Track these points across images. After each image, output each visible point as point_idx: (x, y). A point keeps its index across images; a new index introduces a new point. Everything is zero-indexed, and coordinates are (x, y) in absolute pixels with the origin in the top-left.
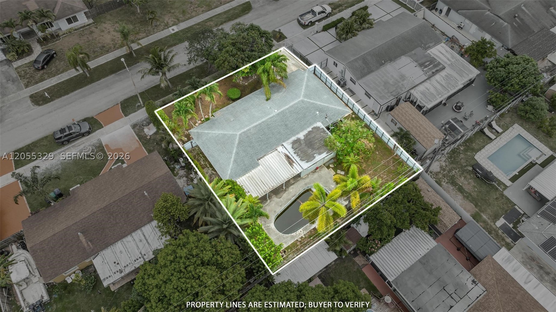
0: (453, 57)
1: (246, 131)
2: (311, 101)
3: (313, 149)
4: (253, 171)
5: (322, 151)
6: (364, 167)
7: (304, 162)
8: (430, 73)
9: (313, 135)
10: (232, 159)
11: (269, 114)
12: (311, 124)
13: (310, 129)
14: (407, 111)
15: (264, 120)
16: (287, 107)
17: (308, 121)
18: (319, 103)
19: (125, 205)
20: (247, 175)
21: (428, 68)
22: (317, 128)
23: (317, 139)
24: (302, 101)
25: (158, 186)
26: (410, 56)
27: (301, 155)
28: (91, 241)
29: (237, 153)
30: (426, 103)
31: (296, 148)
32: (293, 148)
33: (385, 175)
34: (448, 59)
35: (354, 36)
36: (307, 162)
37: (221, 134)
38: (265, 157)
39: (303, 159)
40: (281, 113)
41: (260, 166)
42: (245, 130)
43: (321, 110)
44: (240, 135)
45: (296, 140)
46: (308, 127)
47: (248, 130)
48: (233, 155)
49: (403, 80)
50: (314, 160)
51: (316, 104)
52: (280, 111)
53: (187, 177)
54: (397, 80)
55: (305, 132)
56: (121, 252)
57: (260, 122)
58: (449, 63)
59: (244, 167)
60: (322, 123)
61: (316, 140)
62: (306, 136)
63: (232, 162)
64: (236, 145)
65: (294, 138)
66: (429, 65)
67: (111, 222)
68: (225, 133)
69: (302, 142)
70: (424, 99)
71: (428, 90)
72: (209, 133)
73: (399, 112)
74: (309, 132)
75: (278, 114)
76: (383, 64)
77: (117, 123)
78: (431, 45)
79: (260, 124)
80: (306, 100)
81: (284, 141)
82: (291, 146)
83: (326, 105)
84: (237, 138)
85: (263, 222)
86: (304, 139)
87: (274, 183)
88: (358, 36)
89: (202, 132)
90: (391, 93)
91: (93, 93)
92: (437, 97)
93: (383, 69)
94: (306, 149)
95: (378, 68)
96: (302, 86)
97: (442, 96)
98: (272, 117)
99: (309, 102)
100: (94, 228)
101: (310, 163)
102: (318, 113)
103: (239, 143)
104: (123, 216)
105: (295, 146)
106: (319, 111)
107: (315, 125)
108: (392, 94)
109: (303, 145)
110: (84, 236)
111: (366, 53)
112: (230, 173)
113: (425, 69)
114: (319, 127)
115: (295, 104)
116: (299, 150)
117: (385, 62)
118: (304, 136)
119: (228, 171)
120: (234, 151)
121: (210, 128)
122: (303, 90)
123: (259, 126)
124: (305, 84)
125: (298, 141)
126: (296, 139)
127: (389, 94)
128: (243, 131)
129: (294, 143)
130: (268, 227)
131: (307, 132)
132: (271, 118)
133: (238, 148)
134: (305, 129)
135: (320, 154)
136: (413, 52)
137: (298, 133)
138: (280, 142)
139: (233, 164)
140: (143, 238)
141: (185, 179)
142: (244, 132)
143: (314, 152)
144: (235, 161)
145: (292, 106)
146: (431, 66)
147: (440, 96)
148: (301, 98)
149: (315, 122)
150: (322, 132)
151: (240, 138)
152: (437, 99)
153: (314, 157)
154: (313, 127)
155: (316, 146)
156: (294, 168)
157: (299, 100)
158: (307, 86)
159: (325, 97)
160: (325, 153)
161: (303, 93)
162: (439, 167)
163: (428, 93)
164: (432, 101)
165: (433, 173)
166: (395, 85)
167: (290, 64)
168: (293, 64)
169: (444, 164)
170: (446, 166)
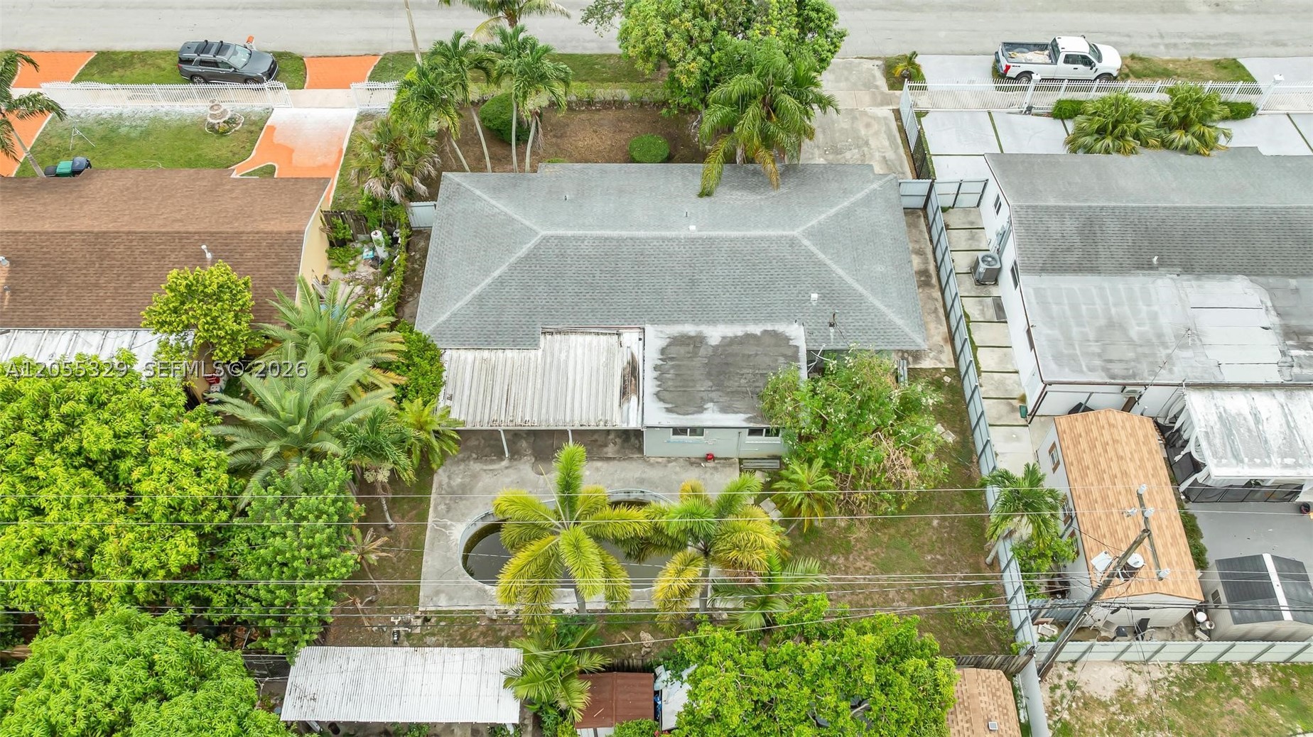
1: (568, 238)
2: (821, 256)
3: (719, 386)
4: (509, 353)
5: (738, 405)
6: (857, 540)
7: (662, 405)
9: (750, 350)
10: (476, 291)
11: (667, 228)
12: (770, 318)
13: (756, 329)
14: (1115, 441)
15: (642, 234)
16: (734, 234)
17: (767, 305)
18: (840, 272)
19: (145, 253)
20: (486, 354)
22: (780, 339)
23: (754, 367)
24: (792, 242)
25: (249, 255)
26: (1270, 290)
27: (670, 383)
28: (13, 292)
29: (501, 281)
30: (1215, 454)
31: (672, 359)
32: (663, 351)
33: (903, 599)
35: (1118, 151)
36: (668, 410)
37: (506, 214)
38: (573, 337)
39: (666, 395)
40: (704, 240)
41: (540, 352)
42: (570, 233)
43: (832, 293)
44: (546, 239)
45: (690, 338)
46: (756, 321)
47: (576, 239)
48: (489, 280)
49: (1183, 347)
50: (697, 415)
51: (830, 271)
52: (705, 234)
53: (366, 289)
54: (1160, 336)
55: (737, 330)
57: (625, 234)
59: (490, 328)
60: (810, 333)
61: (748, 367)
62: (729, 342)
63: (468, 297)
64: (513, 260)
65: (690, 329)
67: (85, 275)
68: (515, 216)
69: (702, 352)
70: (1217, 441)
71: (1257, 421)
72: (479, 198)
73: (1088, 432)
74: (749, 337)
75: (693, 240)
76: (1151, 267)
79: (620, 240)
80: (806, 242)
81: (652, 322)
82: (664, 343)
83: (860, 289)
84: (530, 245)
85: (442, 507)
86: (716, 348)
87: (535, 414)
88: (1133, 158)
89: (467, 190)
90: (1111, 361)
92: (1275, 459)
93: (1137, 282)
94: (698, 374)
96: (831, 207)
97: (1296, 465)
98: (670, 240)
99: (811, 255)
100: (44, 266)
101: (675, 416)
102: (815, 296)
103: (527, 257)
104: (122, 278)
105: (673, 351)
106: (823, 297)
107: (781, 328)
108: (1109, 366)
109: (697, 362)
110: (10, 271)
111: (1114, 208)
112: (444, 323)
113: (1294, 352)
114: (788, 339)
115: (762, 239)
116: (673, 367)
117: (1162, 263)
118: (724, 338)
119: (443, 313)
120: (496, 274)
121: (496, 190)
122: (823, 216)
123: (615, 243)
124: (846, 203)
125: (696, 342)
126: (693, 334)
127: (1098, 362)
128: (561, 232)
129: (678, 341)
130: (445, 527)
131: (740, 333)
132: (664, 239)
133: (512, 268)
134: (744, 321)
135: (725, 410)
136: (1293, 283)
137: (713, 322)
138: (639, 316)
139: (470, 303)
142: (560, 238)
143: (714, 395)
144: (480, 298)
147: (1289, 461)
148: (795, 233)
149: (791, 318)
150: (785, 356)
151: (537, 247)
152: (1270, 465)
153: (701, 410)
154: (770, 328)
155: (733, 384)
156: (625, 407)
157: (785, 233)
158: (849, 213)
159: (880, 268)
160: (743, 416)
161: (814, 222)
162: (1115, 686)
163: (1249, 430)
164: (1242, 461)
165: (1078, 693)
166: (1141, 346)
167: (877, 155)
168: (884, 157)
169: (1142, 689)
170: (1148, 700)
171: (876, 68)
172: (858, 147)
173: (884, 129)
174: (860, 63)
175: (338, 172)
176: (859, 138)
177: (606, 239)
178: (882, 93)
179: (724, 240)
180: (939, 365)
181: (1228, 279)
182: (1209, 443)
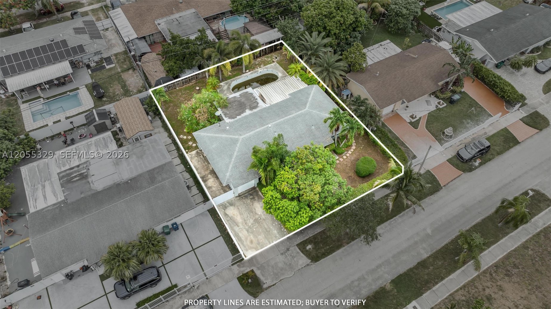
0: (35, 190)
2: (230, 136)
3: (239, 101)
4: (294, 91)
5: (233, 99)
7: (250, 93)
8: (81, 167)
9: (237, 112)
10: (312, 95)
11: (277, 125)
12: (236, 121)
13: (238, 117)
15: (282, 120)
16: (258, 130)
17: (239, 122)
18: (223, 136)
19: (391, 70)
20: (299, 89)
21: (80, 173)
22: (231, 117)
23: (233, 109)
24: (240, 135)
25: (369, 79)
26: (90, 189)
27: (251, 97)
28: (407, 55)
31: (254, 102)
32: (258, 103)
34: (44, 187)
36: (248, 92)
38: (282, 100)
40: (265, 125)
41: (287, 95)
42: (300, 112)
43: (223, 131)
44: (305, 109)
45: (253, 109)
46: (240, 119)
47: (297, 112)
48: (311, 97)
50: (240, 93)
51: (226, 134)
52: (265, 127)
54: (126, 160)
55: (243, 115)
57: (286, 118)
58: (47, 184)
59: (302, 92)
60: (225, 122)
61: (235, 108)
62: (243, 111)
64: (309, 102)
65: (255, 110)
66: (76, 177)
67: (398, 63)
68: (319, 113)
69: (248, 107)
70: (109, 140)
71: (97, 150)
73: (144, 126)
74: (239, 115)
76: (131, 180)
77: (435, 164)
78: (49, 208)
79: (286, 116)
80: (237, 137)
81: (265, 108)
82: (259, 105)
83: (217, 135)
84: (308, 106)
86: (246, 109)
90: (140, 146)
91: (479, 201)
92: (93, 142)
93: (135, 174)
94: (246, 102)
95: (140, 175)
96: (237, 156)
97: (87, 143)
98: (274, 122)
99: (234, 135)
100: (408, 60)
102: (228, 128)
103: (306, 104)
104: (390, 66)
105: (255, 104)
106: (226, 129)
107: (232, 120)
108: (140, 145)
109: (248, 104)
110: (413, 57)
111: (145, 189)
113: (85, 171)
114: (229, 118)
115: (249, 132)
116: (253, 101)
117: (127, 182)
118: (245, 112)
119: (315, 90)
120: (310, 99)
122: (237, 150)
123: (287, 114)
124: (233, 160)
125: (251, 109)
126: (253, 110)
127: (144, 144)
129: (255, 107)
130: (283, 75)
131: (242, 115)
134: (242, 117)
135: (235, 97)
136: (82, 196)
137: (250, 114)
139: (310, 93)
142: (302, 110)
143: (239, 99)
145: (252, 131)
146: (73, 175)
147: (89, 143)
148: (241, 137)
149: (231, 123)
150: (228, 114)
151: (305, 107)
152: (95, 140)
153: (240, 95)
154: (235, 119)
155: (236, 103)
156: (259, 93)
157: (244, 136)
158: (231, 156)
159: (214, 146)
160: (230, 97)
161: (238, 145)
163: (100, 147)
164: (102, 138)
166: (132, 154)
167: (241, 226)
168: (238, 226)
171: (265, 282)
172: (250, 227)
173: (245, 243)
174: (273, 281)
176: (252, 233)
177: (290, 115)
178: (254, 266)
179: (259, 128)
181: (104, 187)
182: (111, 139)
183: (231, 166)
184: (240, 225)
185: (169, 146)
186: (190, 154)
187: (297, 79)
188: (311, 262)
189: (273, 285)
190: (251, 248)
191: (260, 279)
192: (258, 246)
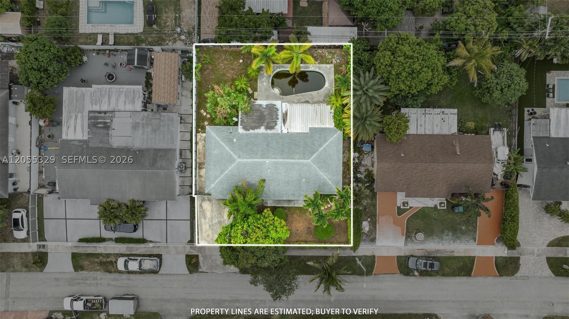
0: (69, 118)
1: (302, 159)
2: (232, 153)
3: (262, 113)
4: (317, 127)
5: (257, 107)
6: (230, 82)
7: (277, 107)
8: (107, 115)
9: (253, 124)
10: (327, 143)
11: (274, 163)
12: (247, 135)
13: (251, 131)
14: (164, 93)
15: (282, 160)
16: (256, 160)
17: (248, 138)
18: (227, 148)
19: (420, 156)
20: (323, 126)
21: (104, 121)
22: (245, 128)
23: (252, 119)
24: (239, 157)
25: (391, 155)
26: (108, 142)
27: (274, 114)
28: (453, 145)
29: (320, 146)
30: (139, 92)
31: (274, 122)
32: (276, 124)
33: (221, 66)
34: (76, 118)
35: (135, 201)
36: (275, 105)
37: (321, 171)
38: (300, 132)
39: (275, 110)
40: (264, 158)
41: (309, 127)
42: (302, 161)
43: (229, 141)
44: (309, 159)
45: (269, 129)
46: (251, 134)
47: (300, 159)
48: (324, 146)
49: (138, 123)
50: (268, 103)
51: (230, 148)
52: (264, 160)
53: (361, 163)
54: (143, 127)
55: (257, 131)
56: (437, 126)
57: (287, 160)
58: (79, 115)
59: (322, 133)
60: (237, 130)
61: (254, 119)
62: (258, 127)
63: (329, 141)
64: (318, 152)
65: (269, 132)
66: (100, 123)
67: (435, 150)
68: (318, 169)
69: (266, 124)
70: (137, 96)
71: (125, 102)
72: (329, 179)
73: (170, 97)
74: (253, 129)
75: (267, 158)
76: (139, 151)
78: (76, 143)
79: (288, 158)
80: (236, 157)
81: (279, 134)
82: (276, 127)
83: (222, 143)
84: (313, 157)
85: (331, 92)
86: (262, 125)
87: (309, 107)
88: (131, 198)
89: (333, 184)
90: (159, 119)
91: (389, 301)
92: (124, 90)
93: (144, 146)
94: (267, 117)
95: (148, 150)
96: (227, 174)
97: (120, 89)
98: (274, 158)
99: (235, 153)
100: (447, 153)
101: (273, 103)
102: (235, 140)
103: (314, 153)
104: (425, 149)
105: (273, 124)
106: (232, 141)
107: (245, 132)
108: (159, 117)
109: (267, 120)
110: (456, 151)
111: (145, 169)
112: (335, 134)
113: (109, 121)
114: (243, 128)
115: (248, 158)
116: (274, 119)
117: (136, 151)
118: (260, 129)
119: (335, 137)
120: (322, 148)
121: (325, 184)
122: (230, 169)
123: (290, 157)
124: (222, 176)
125: (267, 127)
126: (268, 130)
127: (162, 118)
128: (305, 161)
129: (272, 128)
130: (330, 86)
131: (256, 130)
132: (276, 158)
133: (317, 150)
134: (255, 134)
135: (261, 105)
136: (101, 145)
137: (263, 134)
138: (281, 136)
139: (328, 140)
140: (419, 126)
141: (363, 163)
142: (305, 159)
143: (263, 110)
144: (326, 141)
145: (252, 158)
146: (99, 121)
147: (121, 90)
148: (239, 160)
149: (242, 135)
150: (244, 122)
151: (311, 156)
152: (127, 89)
153: (267, 105)
154: (248, 132)
155: (258, 113)
156: (286, 109)
157: (242, 160)
158: (222, 172)
159: (215, 152)
160: (256, 103)
161: (233, 165)
162: (176, 44)
163: (128, 99)
164: (133, 90)
165: (185, 42)
166: (150, 124)
167: (207, 221)
168: (205, 219)
169: (170, 43)
170: (169, 41)
171: (202, 267)
172: (213, 225)
173: (203, 234)
174: (207, 270)
175: (377, 213)
176: (212, 229)
177: (292, 159)
178: (201, 253)
179: (259, 158)
180: (201, 134)
181: (118, 146)
182: (140, 95)
183: (218, 180)
184: (207, 219)
185: (188, 116)
186: (200, 135)
187: (331, 111)
188: (239, 272)
189: (206, 272)
190: (205, 240)
191: (200, 264)
192: (211, 241)
